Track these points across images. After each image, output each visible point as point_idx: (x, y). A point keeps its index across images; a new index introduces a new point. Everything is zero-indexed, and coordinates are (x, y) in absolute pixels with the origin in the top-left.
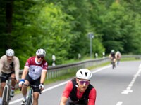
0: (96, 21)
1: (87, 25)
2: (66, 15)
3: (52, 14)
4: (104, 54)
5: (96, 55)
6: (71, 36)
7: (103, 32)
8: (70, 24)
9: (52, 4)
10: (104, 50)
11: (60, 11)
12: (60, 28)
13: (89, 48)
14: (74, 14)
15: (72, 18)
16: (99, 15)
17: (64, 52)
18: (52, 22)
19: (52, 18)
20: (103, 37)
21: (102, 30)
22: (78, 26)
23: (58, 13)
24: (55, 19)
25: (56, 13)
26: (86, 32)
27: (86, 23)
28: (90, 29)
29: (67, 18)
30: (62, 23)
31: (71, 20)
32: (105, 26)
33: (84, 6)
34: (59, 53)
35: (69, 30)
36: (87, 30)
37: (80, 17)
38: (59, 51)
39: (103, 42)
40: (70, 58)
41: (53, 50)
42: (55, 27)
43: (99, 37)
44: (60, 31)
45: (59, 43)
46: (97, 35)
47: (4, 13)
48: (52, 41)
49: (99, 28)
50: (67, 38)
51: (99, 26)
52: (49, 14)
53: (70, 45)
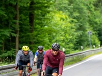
0: (93, 23)
1: (87, 25)
2: (71, 19)
3: (61, 19)
4: (99, 45)
5: (94, 46)
6: (76, 34)
7: (99, 30)
8: (75, 25)
9: (61, 12)
10: (99, 42)
11: (67, 17)
12: (68, 28)
13: (88, 42)
14: (78, 18)
15: (76, 21)
16: (95, 18)
17: (71, 45)
18: (62, 24)
19: (62, 22)
20: (98, 34)
21: (98, 29)
22: (81, 26)
23: (66, 18)
24: (64, 23)
25: (65, 18)
26: (87, 31)
27: (86, 25)
28: (89, 28)
29: (72, 21)
30: (69, 25)
31: (76, 23)
32: (99, 26)
33: (84, 13)
34: (68, 46)
35: (74, 30)
36: (87, 29)
37: (81, 20)
38: (68, 44)
39: (98, 37)
40: (75, 49)
41: (63, 44)
42: (64, 28)
43: (96, 34)
44: (68, 31)
45: (67, 39)
46: (94, 33)
47: (28, 19)
48: (62, 38)
49: (96, 27)
50: (73, 35)
51: (95, 26)
52: (59, 19)
53: (75, 40)
